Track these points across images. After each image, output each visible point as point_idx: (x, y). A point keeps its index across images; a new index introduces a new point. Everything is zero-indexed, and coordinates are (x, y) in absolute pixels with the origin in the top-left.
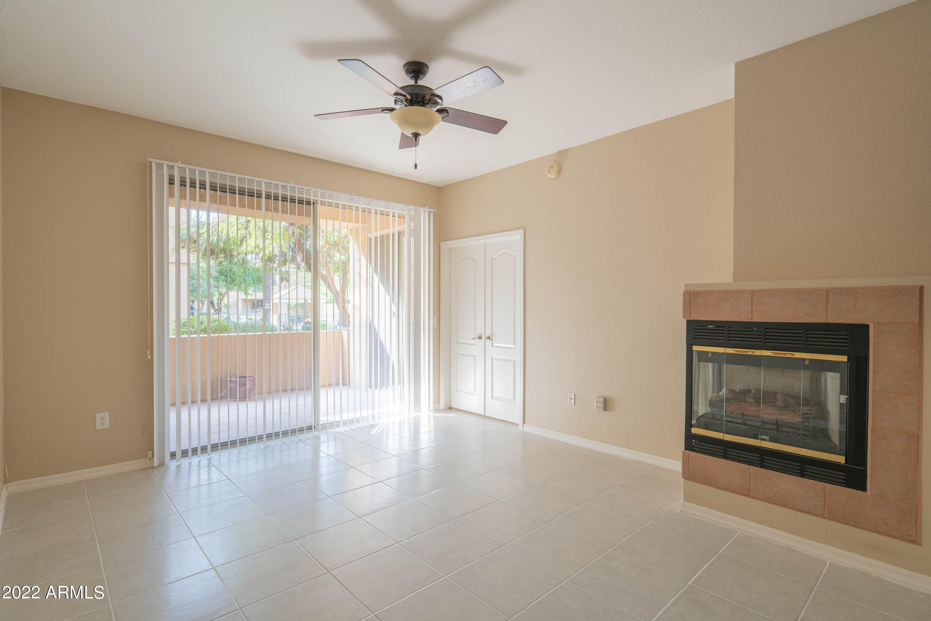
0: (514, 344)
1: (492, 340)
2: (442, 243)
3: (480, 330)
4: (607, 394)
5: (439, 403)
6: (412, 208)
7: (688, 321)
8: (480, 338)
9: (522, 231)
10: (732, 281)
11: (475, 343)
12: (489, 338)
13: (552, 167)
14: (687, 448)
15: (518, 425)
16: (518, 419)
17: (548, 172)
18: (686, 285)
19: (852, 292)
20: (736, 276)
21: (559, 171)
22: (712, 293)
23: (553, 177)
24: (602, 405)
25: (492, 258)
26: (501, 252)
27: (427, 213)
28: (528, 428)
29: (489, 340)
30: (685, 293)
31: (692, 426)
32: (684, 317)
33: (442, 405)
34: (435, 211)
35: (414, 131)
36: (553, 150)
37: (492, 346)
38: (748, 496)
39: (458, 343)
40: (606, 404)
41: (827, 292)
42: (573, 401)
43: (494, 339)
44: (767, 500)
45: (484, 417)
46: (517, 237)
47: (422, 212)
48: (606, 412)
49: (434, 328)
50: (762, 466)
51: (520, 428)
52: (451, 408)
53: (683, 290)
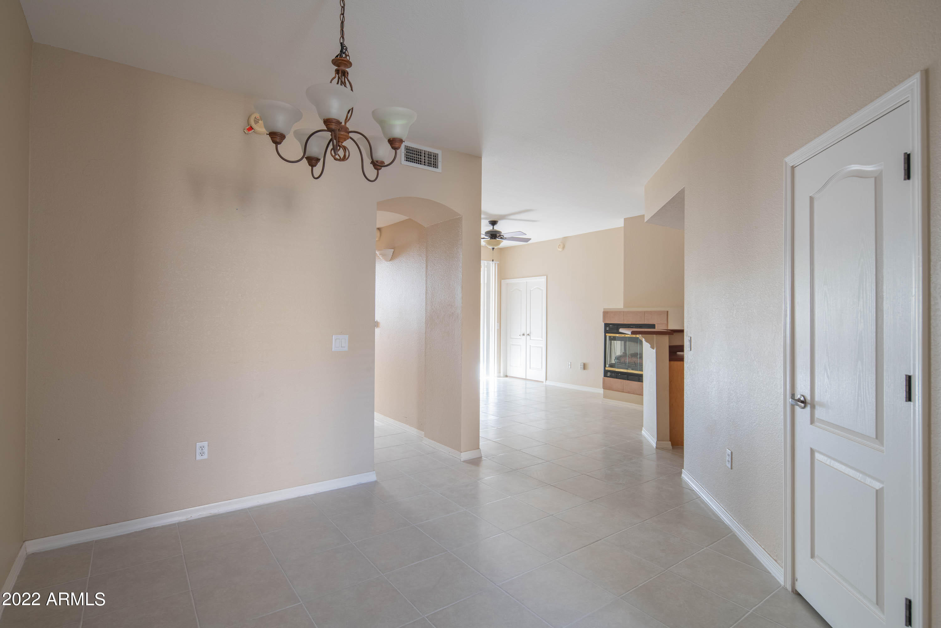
0: (542, 338)
1: (530, 336)
2: (502, 281)
3: (523, 331)
4: (585, 362)
5: (500, 373)
6: (485, 262)
7: (605, 324)
8: (524, 335)
9: (546, 276)
10: (623, 307)
11: (521, 338)
12: (528, 335)
13: (560, 245)
14: (604, 376)
15: (543, 382)
16: (543, 379)
17: (558, 247)
18: (604, 309)
19: (651, 313)
20: (624, 306)
21: (564, 247)
22: (612, 312)
23: (561, 250)
24: (582, 367)
25: (530, 290)
26: (535, 287)
27: (494, 264)
28: (548, 383)
29: (528, 336)
30: (603, 312)
31: (606, 367)
32: (603, 322)
33: (502, 374)
34: (498, 262)
35: (493, 247)
36: (561, 236)
37: (530, 339)
38: (623, 392)
39: (511, 338)
40: (585, 367)
41: (645, 312)
42: (570, 366)
43: (531, 336)
44: (629, 393)
45: (526, 379)
46: (543, 279)
47: (491, 264)
48: (585, 370)
49: (497, 329)
50: (628, 380)
51: (544, 383)
52: (507, 376)
53: (603, 311)
